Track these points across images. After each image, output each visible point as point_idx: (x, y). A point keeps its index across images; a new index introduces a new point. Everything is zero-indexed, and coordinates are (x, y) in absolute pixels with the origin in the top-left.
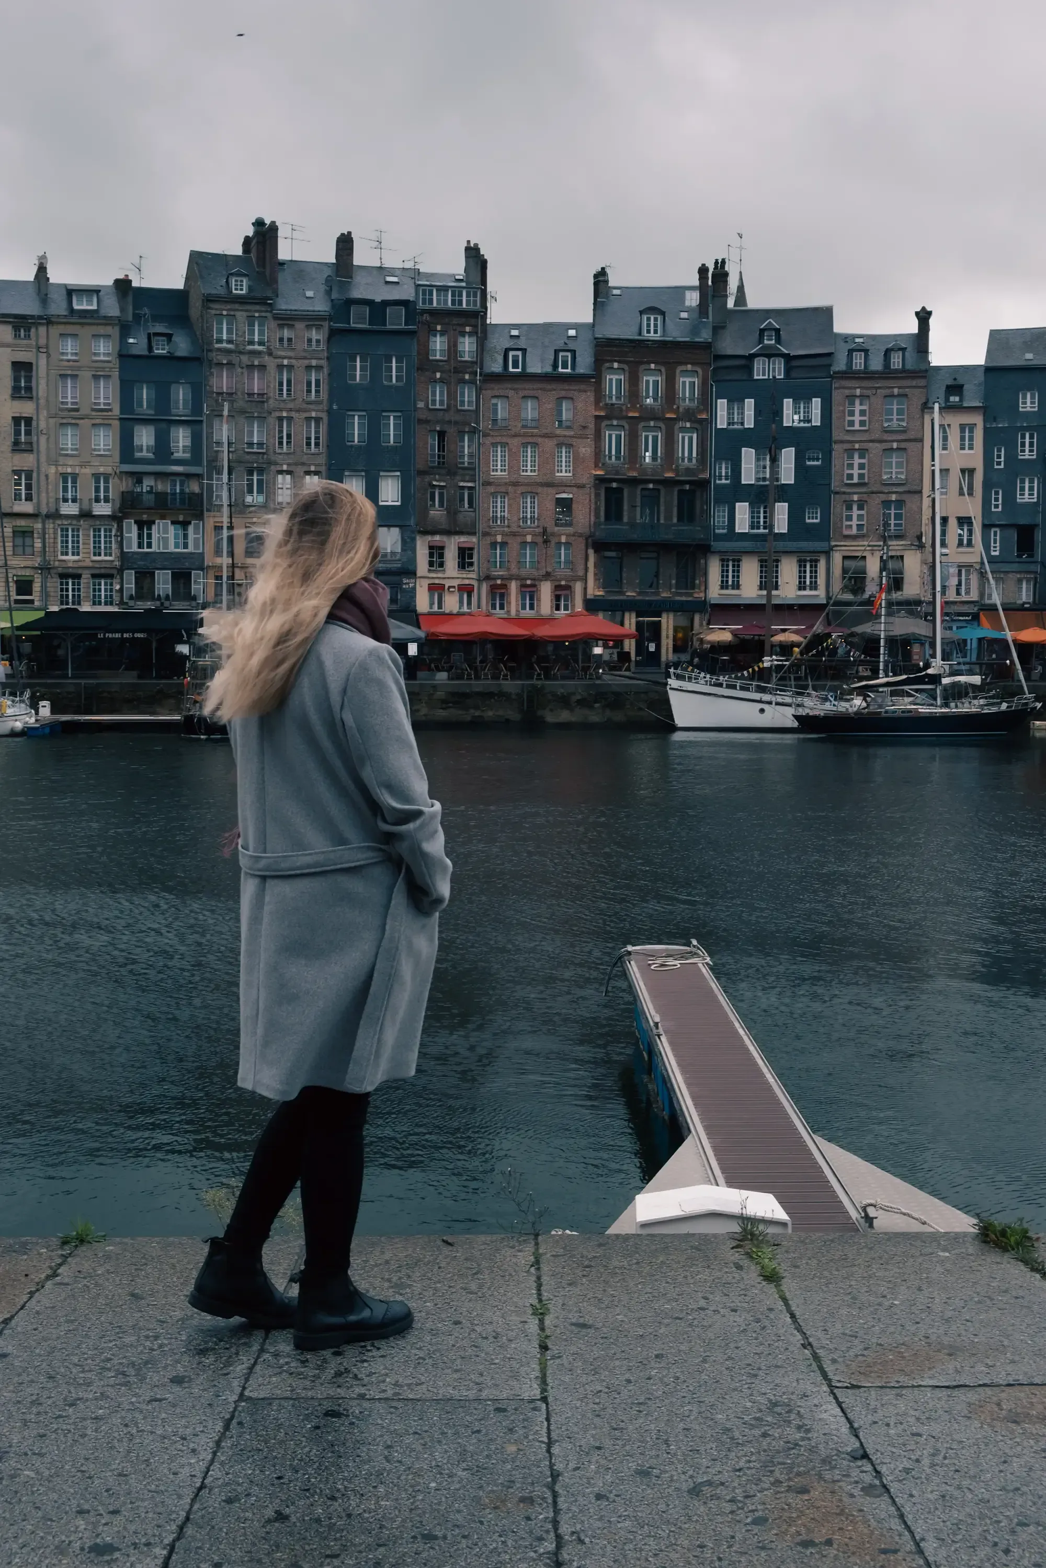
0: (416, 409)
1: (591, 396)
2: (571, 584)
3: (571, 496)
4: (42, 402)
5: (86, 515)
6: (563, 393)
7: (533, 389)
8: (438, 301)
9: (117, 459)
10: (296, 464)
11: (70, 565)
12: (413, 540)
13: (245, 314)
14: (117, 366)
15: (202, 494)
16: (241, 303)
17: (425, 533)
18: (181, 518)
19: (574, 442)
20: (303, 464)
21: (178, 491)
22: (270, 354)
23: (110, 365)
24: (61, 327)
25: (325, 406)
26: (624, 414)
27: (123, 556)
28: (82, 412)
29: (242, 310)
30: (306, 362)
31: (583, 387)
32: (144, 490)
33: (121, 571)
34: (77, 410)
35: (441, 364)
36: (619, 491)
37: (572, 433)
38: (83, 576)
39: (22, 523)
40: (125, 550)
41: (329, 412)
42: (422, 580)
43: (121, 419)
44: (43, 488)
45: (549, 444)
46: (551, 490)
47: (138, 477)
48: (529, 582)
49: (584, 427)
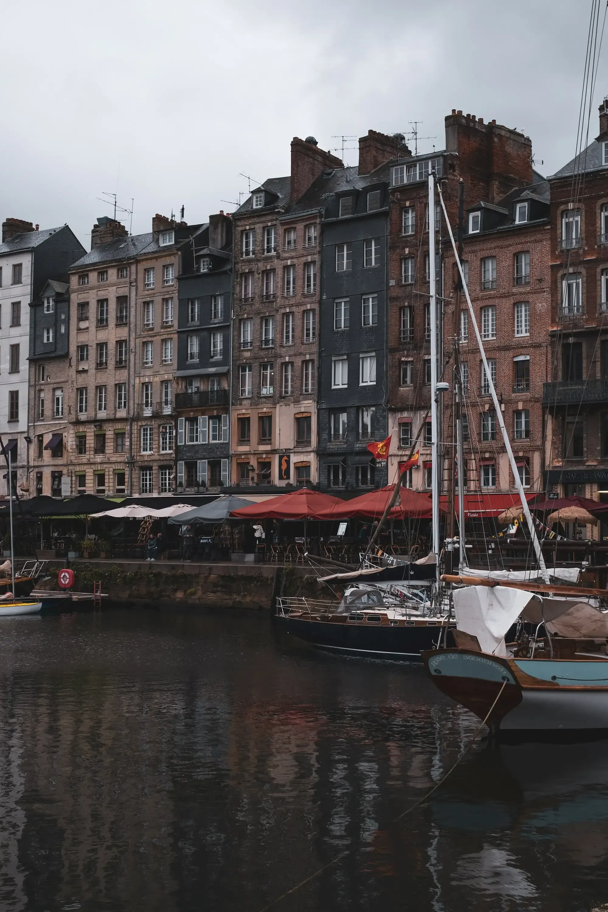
0: (388, 287)
1: (547, 244)
2: (529, 455)
3: (528, 358)
4: (132, 326)
5: (156, 416)
6: (520, 248)
7: (491, 249)
8: (408, 177)
9: (175, 366)
10: (295, 355)
11: (146, 459)
12: (386, 418)
13: (261, 225)
14: (177, 288)
15: (229, 390)
16: (258, 216)
17: (395, 410)
18: (215, 413)
19: (531, 298)
20: (301, 354)
21: (215, 389)
22: (278, 257)
23: (173, 288)
24: (144, 263)
25: (316, 298)
26: (581, 259)
27: (178, 450)
28: (156, 330)
29: (258, 223)
30: (304, 259)
31: (539, 236)
32: (193, 391)
33: (176, 461)
34: (152, 329)
35: (408, 239)
36: (578, 345)
37: (528, 289)
38: (154, 468)
39: (119, 426)
40: (179, 444)
41: (320, 302)
42: (393, 458)
43: (178, 332)
44: (132, 396)
45: (507, 304)
46: (511, 354)
47: (189, 380)
48: (487, 455)
49: (540, 281)
